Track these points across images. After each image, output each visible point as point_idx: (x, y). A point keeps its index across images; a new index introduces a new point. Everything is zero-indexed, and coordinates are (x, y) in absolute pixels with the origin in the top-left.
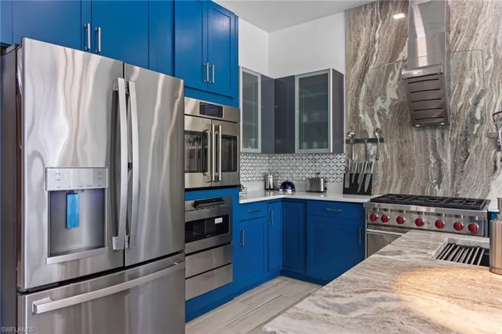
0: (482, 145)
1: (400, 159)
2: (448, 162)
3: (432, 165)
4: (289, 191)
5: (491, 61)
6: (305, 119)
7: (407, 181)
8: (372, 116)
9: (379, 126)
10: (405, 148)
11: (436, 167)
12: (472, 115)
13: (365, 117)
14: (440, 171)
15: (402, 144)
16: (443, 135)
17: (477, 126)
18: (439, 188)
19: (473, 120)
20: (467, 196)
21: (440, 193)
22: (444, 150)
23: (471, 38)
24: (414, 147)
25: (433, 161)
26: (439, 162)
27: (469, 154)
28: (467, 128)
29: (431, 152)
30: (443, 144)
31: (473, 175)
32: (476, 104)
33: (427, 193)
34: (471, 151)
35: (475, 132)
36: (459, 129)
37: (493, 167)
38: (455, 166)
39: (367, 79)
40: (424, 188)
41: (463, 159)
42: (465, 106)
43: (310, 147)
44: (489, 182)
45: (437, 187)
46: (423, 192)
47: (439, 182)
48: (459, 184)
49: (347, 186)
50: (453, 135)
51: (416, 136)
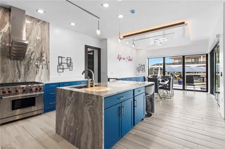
0: (33, 66)
1: (2, 70)
2: (22, 71)
3: (17, 72)
5: (36, 44)
7: (6, 78)
10: (5, 66)
11: (18, 72)
12: (30, 57)
14: (20, 74)
15: (3, 64)
16: (21, 63)
17: (32, 61)
18: (19, 79)
19: (31, 59)
20: (29, 81)
21: (19, 81)
22: (21, 67)
23: (30, 35)
24: (9, 66)
25: (17, 71)
26: (19, 71)
27: (29, 69)
28: (29, 61)
29: (16, 68)
31: (31, 75)
32: (31, 54)
33: (15, 81)
34: (30, 68)
35: (31, 63)
36: (26, 61)
37: (36, 73)
38: (25, 72)
40: (13, 80)
41: (27, 70)
42: (28, 54)
44: (35, 77)
45: (18, 79)
46: (13, 81)
47: (19, 77)
48: (26, 78)
50: (24, 62)
51: (10, 62)
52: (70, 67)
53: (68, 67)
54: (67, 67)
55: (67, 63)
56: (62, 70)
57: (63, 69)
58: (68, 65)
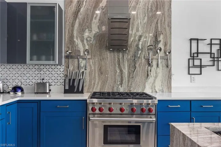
0: (142, 63)
1: (100, 70)
2: (126, 71)
3: (118, 74)
4: (19, 93)
5: (146, 18)
6: (35, 38)
7: (104, 83)
8: (82, 41)
9: (87, 47)
10: (103, 63)
11: (120, 74)
12: (137, 46)
13: (78, 41)
14: (122, 76)
15: (101, 60)
16: (123, 57)
17: (140, 52)
18: (121, 87)
19: (138, 49)
20: (135, 91)
21: (121, 90)
22: (124, 65)
23: (137, 3)
24: (108, 62)
25: (118, 71)
26: (121, 71)
27: (136, 67)
28: (135, 53)
29: (117, 66)
30: (123, 61)
31: (138, 79)
32: (139, 40)
33: (115, 90)
34: (137, 65)
35: (139, 56)
36: (131, 53)
37: (147, 75)
38: (129, 74)
39: (80, 16)
40: (113, 87)
41: (133, 70)
42: (134, 41)
43: (39, 59)
44: (145, 83)
45: (120, 87)
46: (113, 89)
47: (121, 84)
48: (131, 84)
49: (67, 88)
50: (128, 56)
51: (109, 56)
52: (218, 61)
53: (214, 61)
54: (211, 63)
55: (211, 53)
56: (197, 70)
57: (201, 67)
58: (214, 58)
